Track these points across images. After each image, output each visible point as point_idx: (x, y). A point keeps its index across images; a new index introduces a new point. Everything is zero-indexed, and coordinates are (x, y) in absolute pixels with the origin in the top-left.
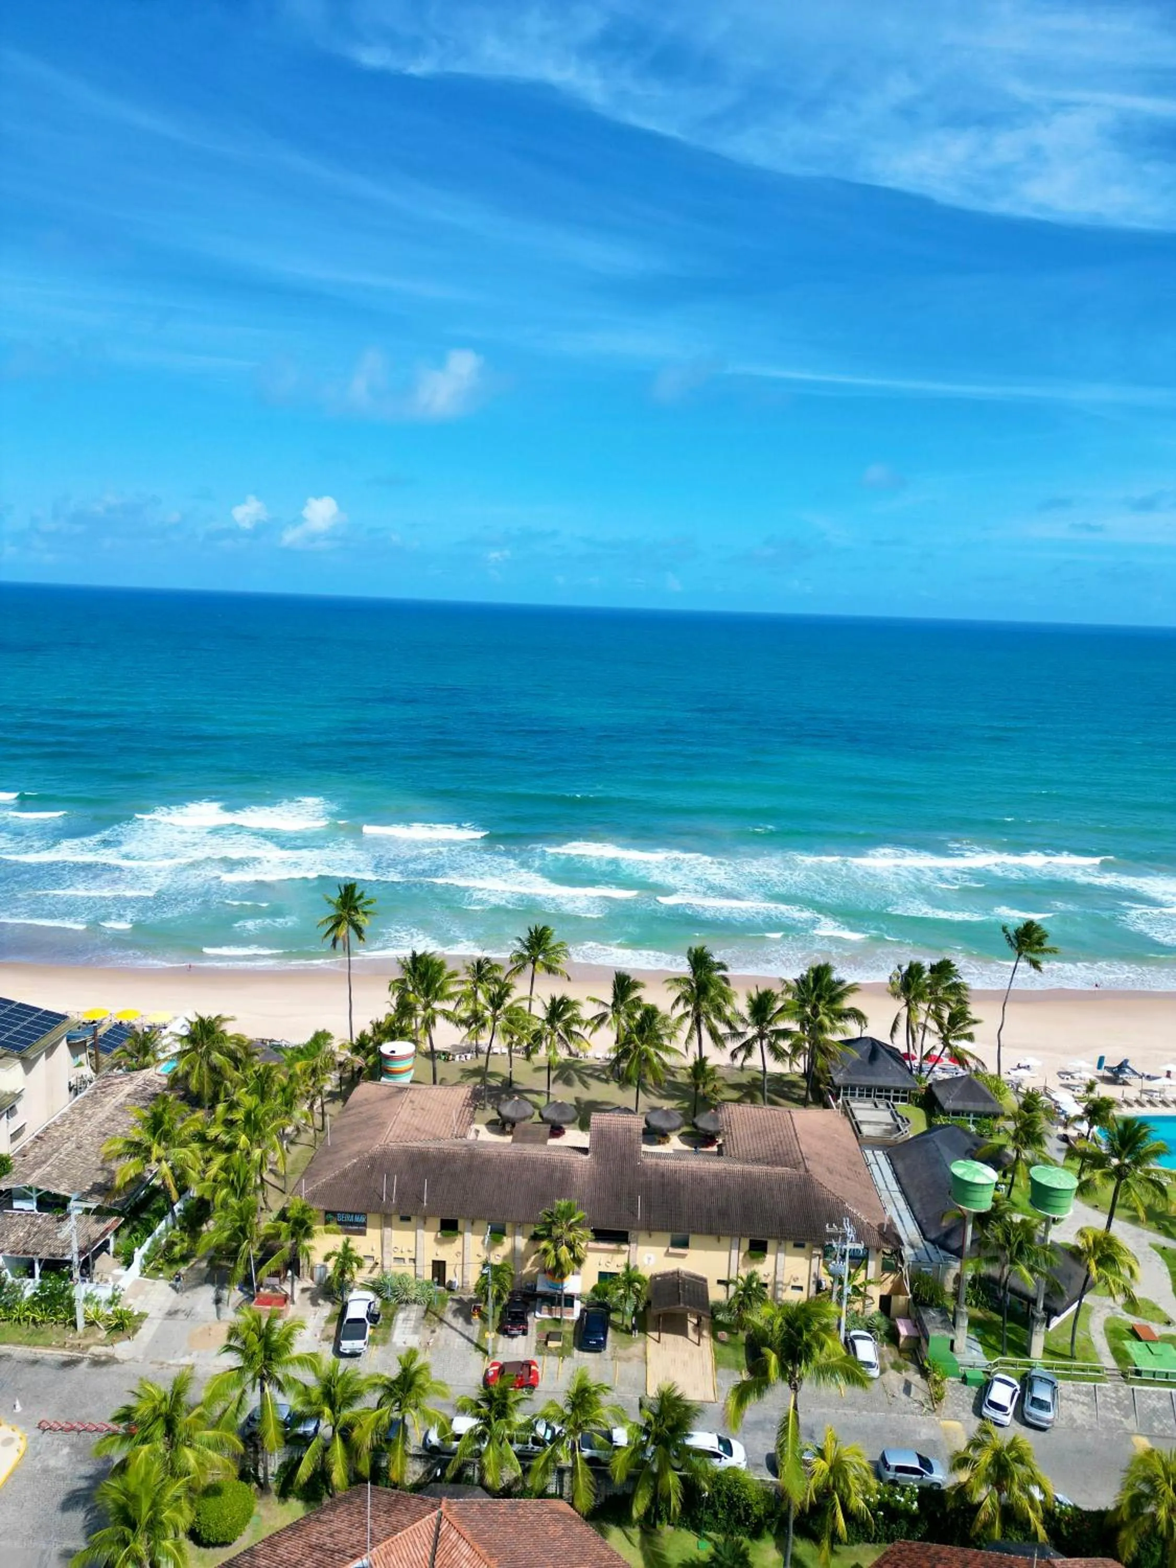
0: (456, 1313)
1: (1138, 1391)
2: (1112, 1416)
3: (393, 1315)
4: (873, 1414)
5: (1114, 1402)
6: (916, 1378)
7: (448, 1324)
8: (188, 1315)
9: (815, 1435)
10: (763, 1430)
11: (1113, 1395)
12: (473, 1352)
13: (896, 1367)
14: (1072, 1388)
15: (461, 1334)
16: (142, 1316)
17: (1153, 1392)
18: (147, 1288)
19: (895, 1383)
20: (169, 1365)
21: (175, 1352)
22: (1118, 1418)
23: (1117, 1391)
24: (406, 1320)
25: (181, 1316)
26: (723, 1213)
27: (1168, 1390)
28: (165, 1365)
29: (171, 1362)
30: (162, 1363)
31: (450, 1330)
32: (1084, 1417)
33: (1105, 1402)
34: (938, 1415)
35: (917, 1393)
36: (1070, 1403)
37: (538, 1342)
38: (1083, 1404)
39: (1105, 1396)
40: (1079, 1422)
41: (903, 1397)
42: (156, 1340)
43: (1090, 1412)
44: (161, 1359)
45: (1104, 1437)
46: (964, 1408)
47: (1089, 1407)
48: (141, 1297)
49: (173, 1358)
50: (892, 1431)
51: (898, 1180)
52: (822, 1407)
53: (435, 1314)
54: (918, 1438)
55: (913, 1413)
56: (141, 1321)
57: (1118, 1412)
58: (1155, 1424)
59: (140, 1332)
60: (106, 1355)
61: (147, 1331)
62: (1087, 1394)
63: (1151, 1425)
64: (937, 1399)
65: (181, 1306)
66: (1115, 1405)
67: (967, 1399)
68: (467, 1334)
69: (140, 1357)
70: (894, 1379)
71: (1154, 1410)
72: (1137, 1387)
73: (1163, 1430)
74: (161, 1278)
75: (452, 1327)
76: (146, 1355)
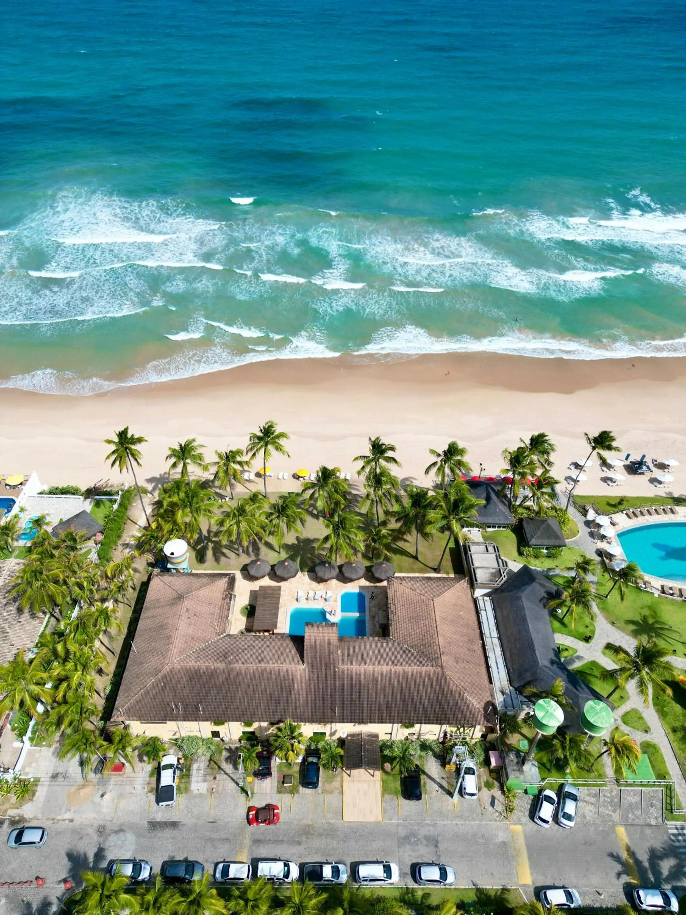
0: (227, 759)
1: (624, 790)
2: (607, 812)
3: (190, 767)
4: (472, 822)
5: (609, 800)
6: (497, 793)
7: (224, 771)
8: (64, 777)
9: (439, 845)
10: (409, 843)
11: (609, 795)
12: (240, 794)
13: (489, 786)
14: (587, 792)
15: (232, 779)
16: (37, 781)
17: (632, 790)
18: (37, 755)
19: (486, 798)
20: (58, 820)
21: (60, 809)
22: (610, 813)
23: (612, 791)
24: (198, 770)
25: (60, 779)
26: (389, 707)
27: (640, 788)
28: (56, 821)
29: (59, 818)
30: (53, 819)
31: (225, 776)
32: (591, 814)
33: (604, 800)
34: (509, 821)
35: (498, 805)
36: (585, 804)
37: (278, 782)
38: (592, 804)
39: (605, 796)
40: (588, 818)
41: (490, 808)
42: (48, 800)
43: (595, 810)
44: (52, 816)
45: (601, 829)
46: (524, 814)
47: (595, 806)
48: (34, 765)
49: (60, 815)
50: (483, 836)
51: (498, 628)
52: (444, 820)
53: (215, 763)
54: (497, 841)
55: (495, 820)
56: (36, 785)
57: (610, 808)
58: (630, 815)
59: (37, 794)
60: (19, 816)
61: (41, 792)
62: (595, 796)
63: (627, 816)
64: (509, 809)
65: (60, 770)
66: (609, 803)
67: (526, 805)
68: (235, 778)
69: (40, 816)
70: (486, 794)
71: (631, 805)
72: (623, 788)
73: (634, 819)
74: (44, 746)
75: (226, 773)
76: (43, 813)
